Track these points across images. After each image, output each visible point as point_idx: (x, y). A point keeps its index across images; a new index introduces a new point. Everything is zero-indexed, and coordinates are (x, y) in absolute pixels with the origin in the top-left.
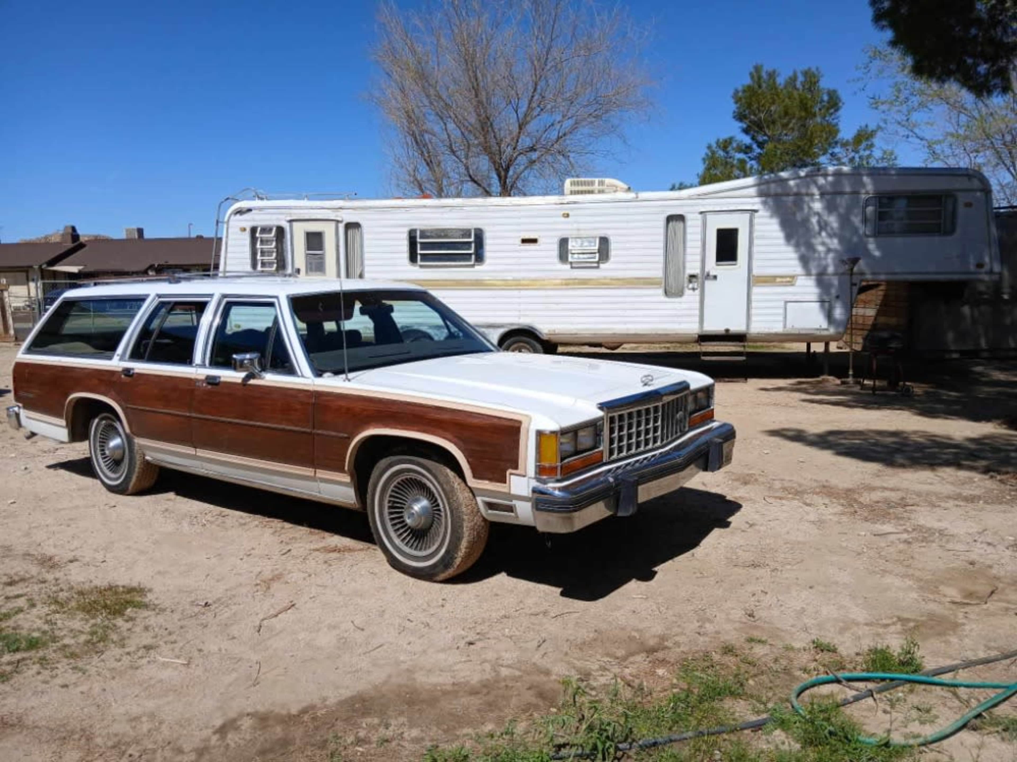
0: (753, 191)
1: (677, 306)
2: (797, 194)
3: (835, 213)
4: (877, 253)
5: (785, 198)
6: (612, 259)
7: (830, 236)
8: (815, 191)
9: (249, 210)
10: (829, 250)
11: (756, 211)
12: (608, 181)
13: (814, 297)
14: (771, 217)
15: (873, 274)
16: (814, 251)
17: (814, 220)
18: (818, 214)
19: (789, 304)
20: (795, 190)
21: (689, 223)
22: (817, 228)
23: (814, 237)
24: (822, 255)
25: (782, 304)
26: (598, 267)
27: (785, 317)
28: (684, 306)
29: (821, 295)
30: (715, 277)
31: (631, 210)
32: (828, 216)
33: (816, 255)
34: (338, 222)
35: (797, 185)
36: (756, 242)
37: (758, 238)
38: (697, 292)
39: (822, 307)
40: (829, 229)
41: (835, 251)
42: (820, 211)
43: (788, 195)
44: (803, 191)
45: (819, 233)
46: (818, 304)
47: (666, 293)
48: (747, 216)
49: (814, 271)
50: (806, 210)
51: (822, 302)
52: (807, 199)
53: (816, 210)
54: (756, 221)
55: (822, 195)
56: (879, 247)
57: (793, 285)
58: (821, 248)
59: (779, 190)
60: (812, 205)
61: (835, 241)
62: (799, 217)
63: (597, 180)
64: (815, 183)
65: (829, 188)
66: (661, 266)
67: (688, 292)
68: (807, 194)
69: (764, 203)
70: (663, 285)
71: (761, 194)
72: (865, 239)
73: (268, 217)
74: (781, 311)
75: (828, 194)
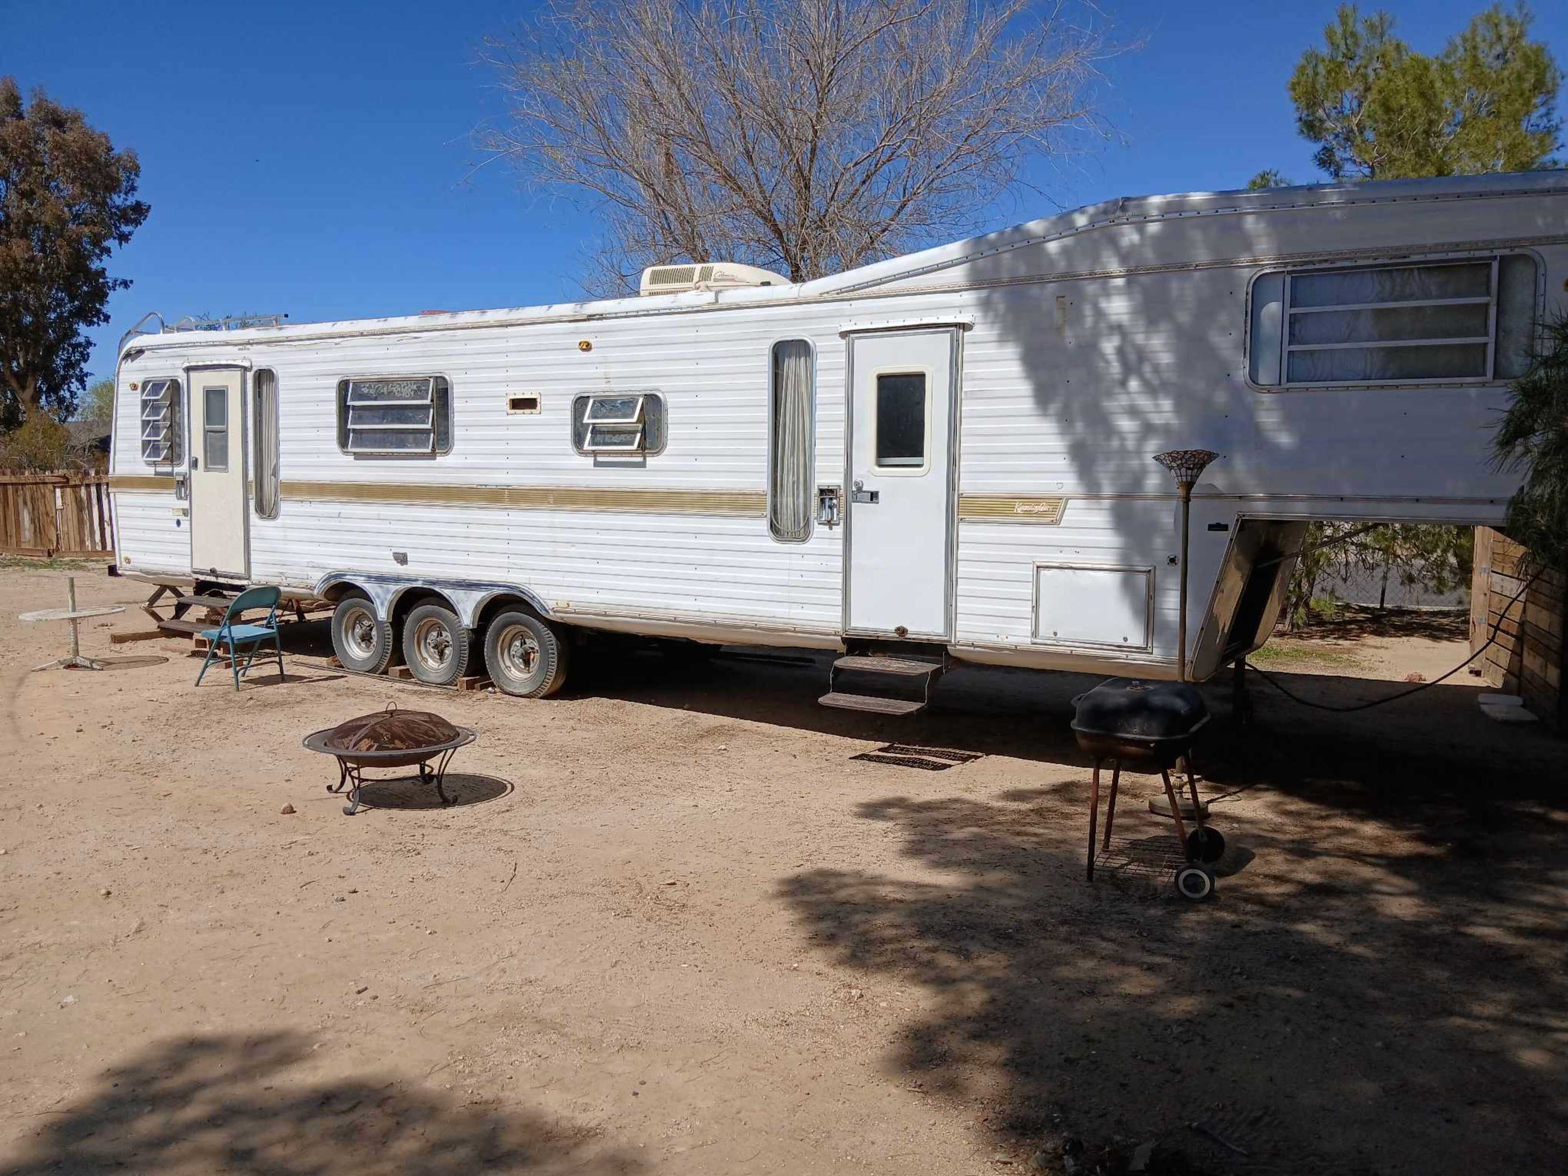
0: (958, 275)
1: (797, 562)
2: (1069, 279)
3: (1164, 326)
4: (1284, 439)
5: (1035, 291)
6: (671, 447)
7: (1151, 390)
8: (1114, 266)
9: (140, 352)
10: (1148, 430)
11: (965, 327)
12: (718, 267)
13: (1109, 559)
14: (1002, 340)
15: (1272, 497)
16: (1110, 431)
17: (1109, 346)
18: (1119, 329)
19: (1043, 572)
20: (1062, 266)
21: (820, 361)
22: (1115, 368)
23: (1110, 394)
24: (1131, 444)
25: (1028, 572)
26: (643, 465)
27: (1036, 608)
28: (810, 563)
29: (1125, 555)
30: (874, 496)
31: (704, 333)
32: (1148, 333)
33: (1115, 443)
34: (245, 369)
35: (1065, 251)
36: (967, 407)
37: (974, 396)
38: (839, 530)
39: (1127, 585)
40: (1147, 368)
41: (1166, 430)
42: (1125, 319)
43: (1042, 280)
44: (1083, 269)
45: (1123, 383)
46: (1118, 576)
47: (774, 529)
48: (944, 339)
49: (1107, 490)
50: (1089, 321)
51: (1127, 571)
52: (1091, 288)
53: (1114, 318)
54: (968, 352)
55: (1131, 275)
56: (1289, 420)
57: (1055, 523)
58: (1126, 424)
59: (1022, 270)
60: (1103, 304)
61: (1166, 404)
62: (1070, 337)
63: (698, 267)
64: (1113, 241)
65: (1150, 256)
66: (764, 464)
67: (818, 530)
68: (1093, 277)
69: (985, 305)
70: (768, 512)
71: (976, 283)
72: (1249, 397)
73: (161, 363)
74: (1028, 591)
75: (1150, 271)
